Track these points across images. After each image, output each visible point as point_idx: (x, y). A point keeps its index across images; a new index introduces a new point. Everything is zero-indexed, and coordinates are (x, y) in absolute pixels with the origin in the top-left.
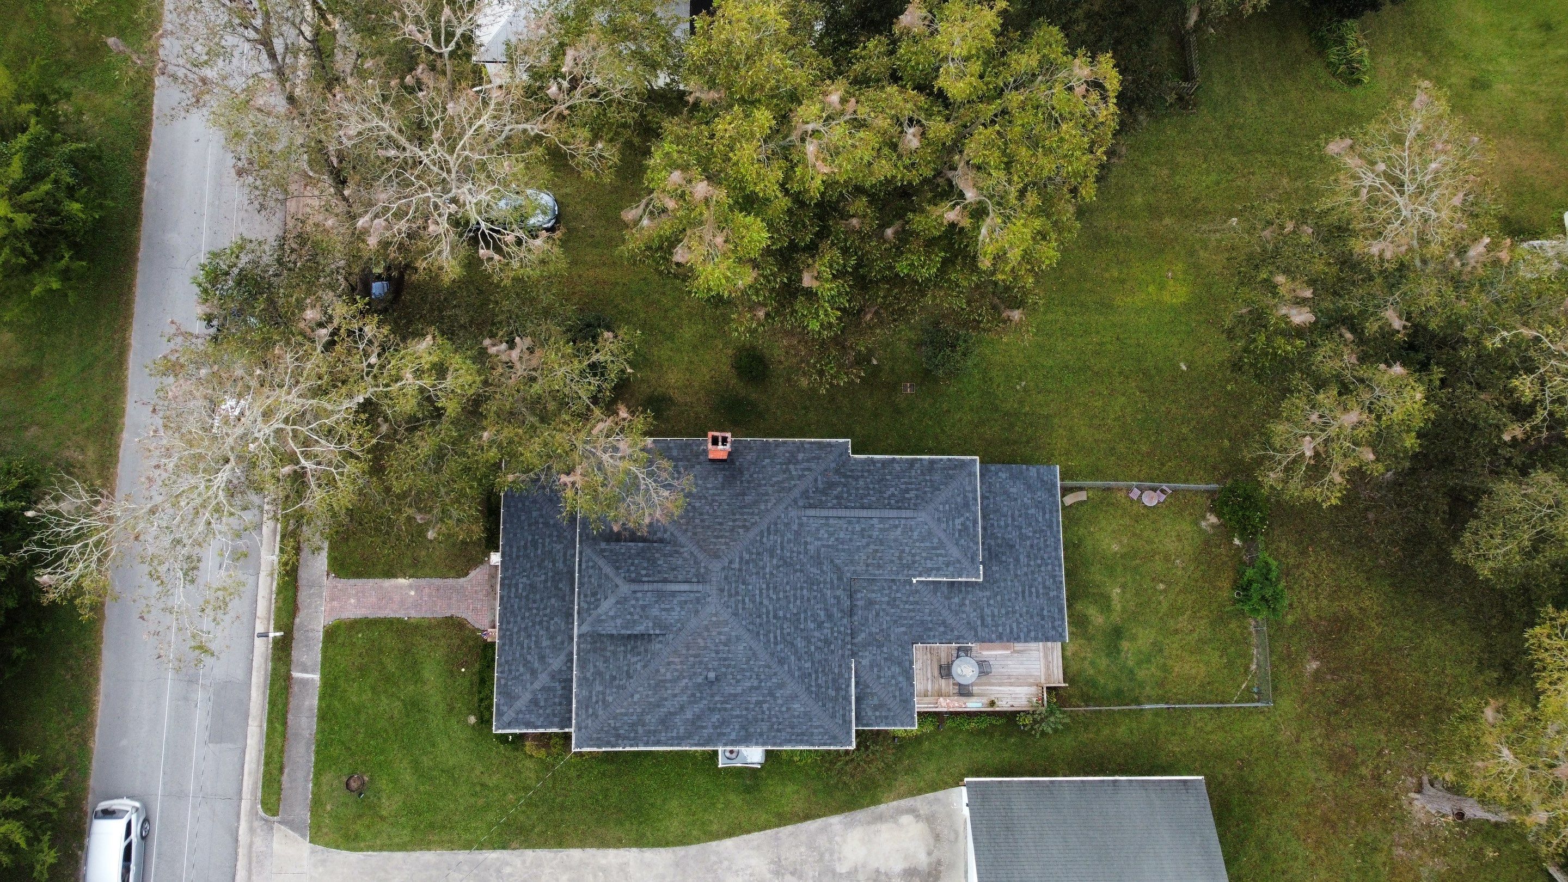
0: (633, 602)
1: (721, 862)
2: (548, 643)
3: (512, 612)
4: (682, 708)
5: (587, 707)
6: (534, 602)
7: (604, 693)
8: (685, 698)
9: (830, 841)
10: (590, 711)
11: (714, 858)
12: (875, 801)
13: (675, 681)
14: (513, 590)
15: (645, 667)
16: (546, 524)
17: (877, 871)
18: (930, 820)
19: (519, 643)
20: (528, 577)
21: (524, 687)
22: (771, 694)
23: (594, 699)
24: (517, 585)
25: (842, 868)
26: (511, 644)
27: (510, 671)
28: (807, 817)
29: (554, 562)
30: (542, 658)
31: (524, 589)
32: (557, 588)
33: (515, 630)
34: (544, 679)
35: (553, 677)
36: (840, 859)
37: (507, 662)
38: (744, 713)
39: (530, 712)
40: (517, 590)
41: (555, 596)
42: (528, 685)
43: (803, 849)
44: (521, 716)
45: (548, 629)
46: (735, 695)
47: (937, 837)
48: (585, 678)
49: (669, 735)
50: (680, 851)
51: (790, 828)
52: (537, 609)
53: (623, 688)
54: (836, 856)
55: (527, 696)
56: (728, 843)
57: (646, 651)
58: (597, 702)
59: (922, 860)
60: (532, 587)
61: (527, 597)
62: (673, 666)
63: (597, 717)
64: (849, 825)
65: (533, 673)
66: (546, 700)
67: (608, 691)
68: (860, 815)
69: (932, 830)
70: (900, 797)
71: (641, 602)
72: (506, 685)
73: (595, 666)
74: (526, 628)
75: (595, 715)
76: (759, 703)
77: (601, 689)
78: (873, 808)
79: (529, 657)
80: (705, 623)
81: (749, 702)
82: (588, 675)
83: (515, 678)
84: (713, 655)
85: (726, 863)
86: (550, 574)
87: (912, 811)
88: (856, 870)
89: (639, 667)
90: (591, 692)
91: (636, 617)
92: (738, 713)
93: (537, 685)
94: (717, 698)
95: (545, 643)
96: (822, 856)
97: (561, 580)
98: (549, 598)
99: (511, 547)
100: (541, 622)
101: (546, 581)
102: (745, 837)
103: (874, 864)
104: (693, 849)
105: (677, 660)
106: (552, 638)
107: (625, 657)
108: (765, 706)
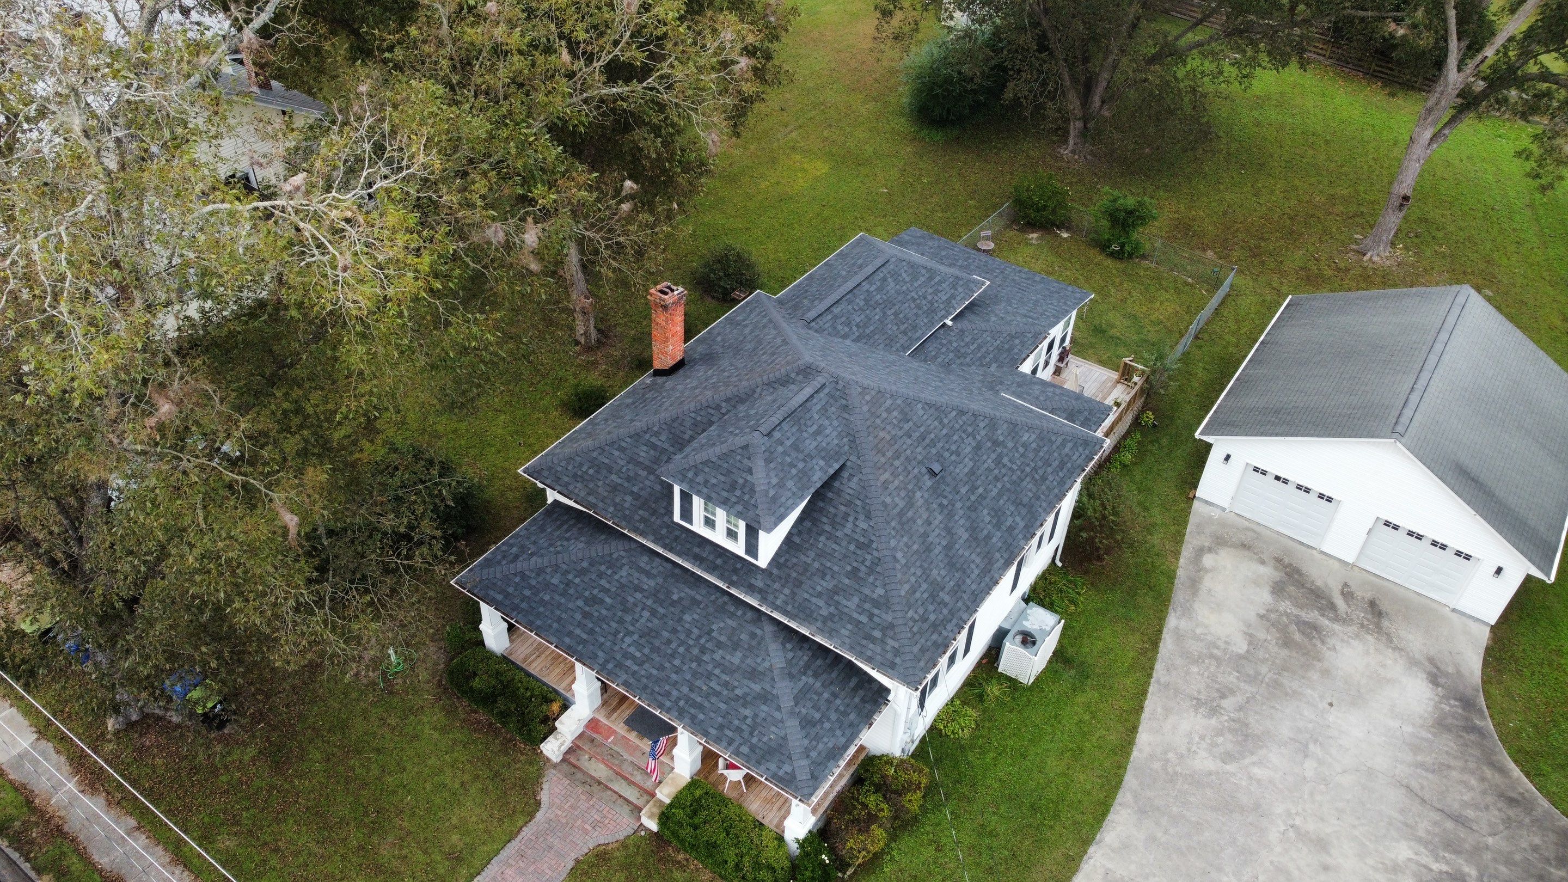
0: (780, 449)
1: (1167, 761)
2: (739, 654)
3: (658, 681)
4: (949, 531)
5: (869, 637)
6: (669, 642)
7: (866, 599)
8: (940, 518)
9: (1198, 639)
10: (877, 634)
11: (1157, 765)
12: (1171, 576)
13: (910, 503)
14: (629, 663)
15: (868, 517)
16: (583, 572)
17: (1262, 617)
18: (1220, 542)
19: (707, 696)
20: (629, 633)
21: (777, 723)
22: (996, 443)
23: (864, 619)
24: (626, 655)
25: (1241, 647)
26: (700, 707)
27: (738, 730)
28: (1155, 643)
29: (638, 589)
30: (753, 674)
31: (640, 647)
32: (673, 604)
33: (685, 690)
34: (785, 690)
35: (791, 676)
36: (1227, 643)
37: (721, 728)
38: (999, 485)
39: (817, 738)
40: (633, 658)
41: (683, 612)
42: (777, 715)
43: (1195, 669)
44: (814, 754)
45: (720, 645)
46: (972, 472)
47: (1244, 546)
48: (825, 620)
49: (973, 576)
50: (1124, 796)
51: (1159, 667)
52: (682, 643)
53: (877, 562)
54: (1220, 643)
55: (792, 726)
56: (1144, 737)
57: (849, 504)
58: (871, 616)
59: (1268, 572)
60: (649, 634)
61: (654, 649)
62: (892, 487)
63: (892, 626)
64: (1187, 612)
65: (765, 697)
66: (816, 707)
67: (867, 591)
68: (1179, 595)
69: (1234, 546)
70: (1177, 554)
71: (788, 443)
72: (753, 748)
73: (819, 595)
74: (695, 674)
75: (888, 628)
76: (998, 462)
77: (856, 600)
78: (1176, 581)
79: (739, 692)
80: (865, 408)
81: (989, 470)
82: (824, 612)
83: (753, 729)
84: (909, 441)
85: (1171, 755)
86: (649, 602)
87: (1200, 552)
88: (1251, 635)
89: (863, 525)
90: (851, 620)
91: (801, 465)
92: (995, 491)
93: (787, 702)
94: (963, 490)
95: (736, 659)
96: (1212, 656)
97: (669, 593)
98: (680, 619)
99: (570, 634)
100: (703, 650)
101: (653, 613)
102: (1145, 716)
103: (1252, 616)
104: (1130, 779)
105: (887, 476)
106: (736, 646)
107: (836, 541)
108: (1005, 460)
